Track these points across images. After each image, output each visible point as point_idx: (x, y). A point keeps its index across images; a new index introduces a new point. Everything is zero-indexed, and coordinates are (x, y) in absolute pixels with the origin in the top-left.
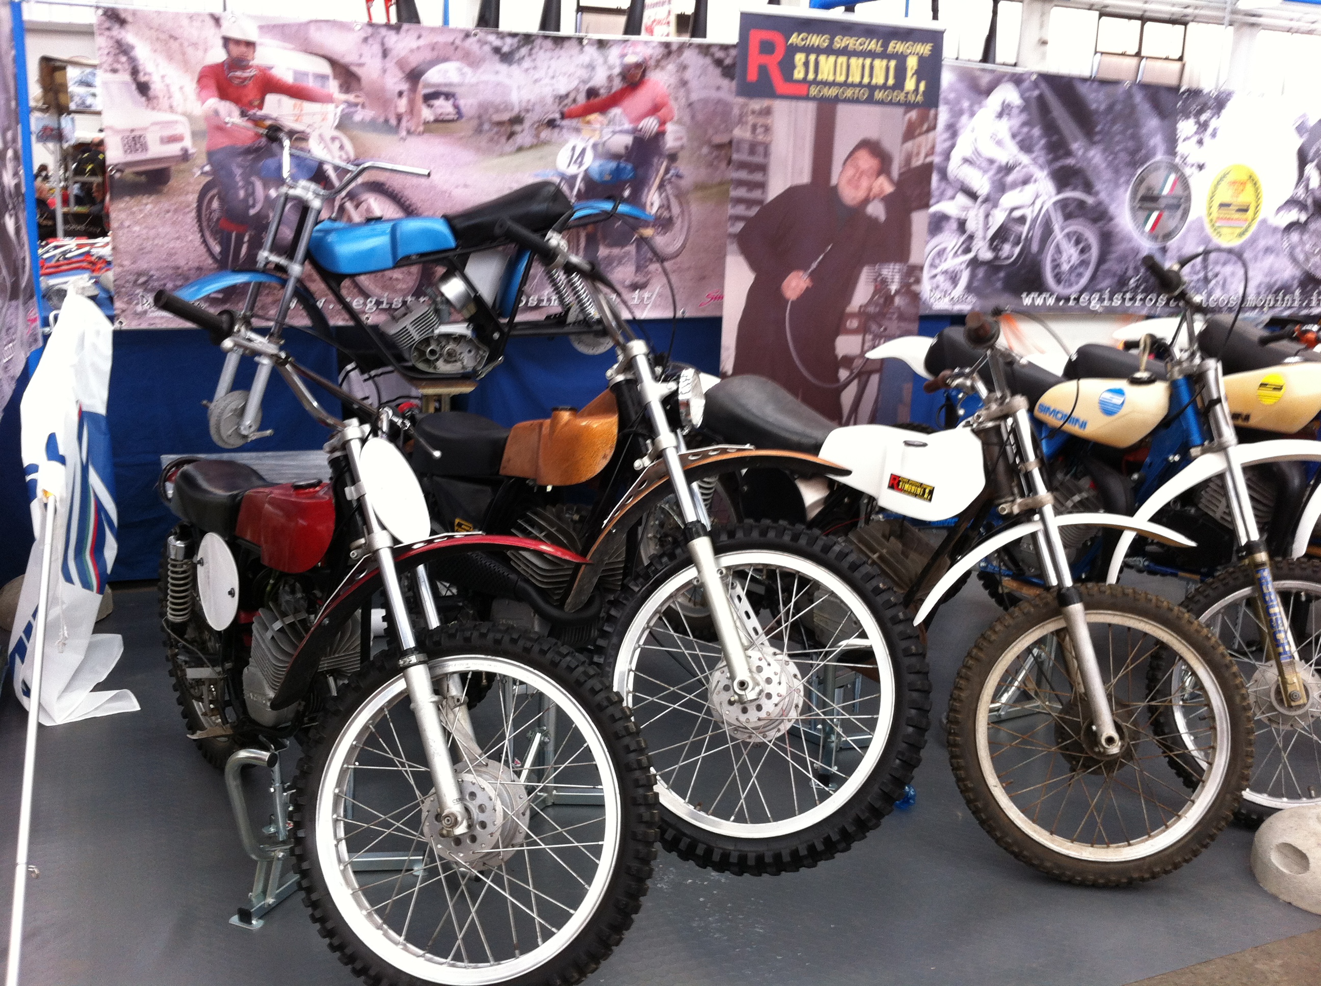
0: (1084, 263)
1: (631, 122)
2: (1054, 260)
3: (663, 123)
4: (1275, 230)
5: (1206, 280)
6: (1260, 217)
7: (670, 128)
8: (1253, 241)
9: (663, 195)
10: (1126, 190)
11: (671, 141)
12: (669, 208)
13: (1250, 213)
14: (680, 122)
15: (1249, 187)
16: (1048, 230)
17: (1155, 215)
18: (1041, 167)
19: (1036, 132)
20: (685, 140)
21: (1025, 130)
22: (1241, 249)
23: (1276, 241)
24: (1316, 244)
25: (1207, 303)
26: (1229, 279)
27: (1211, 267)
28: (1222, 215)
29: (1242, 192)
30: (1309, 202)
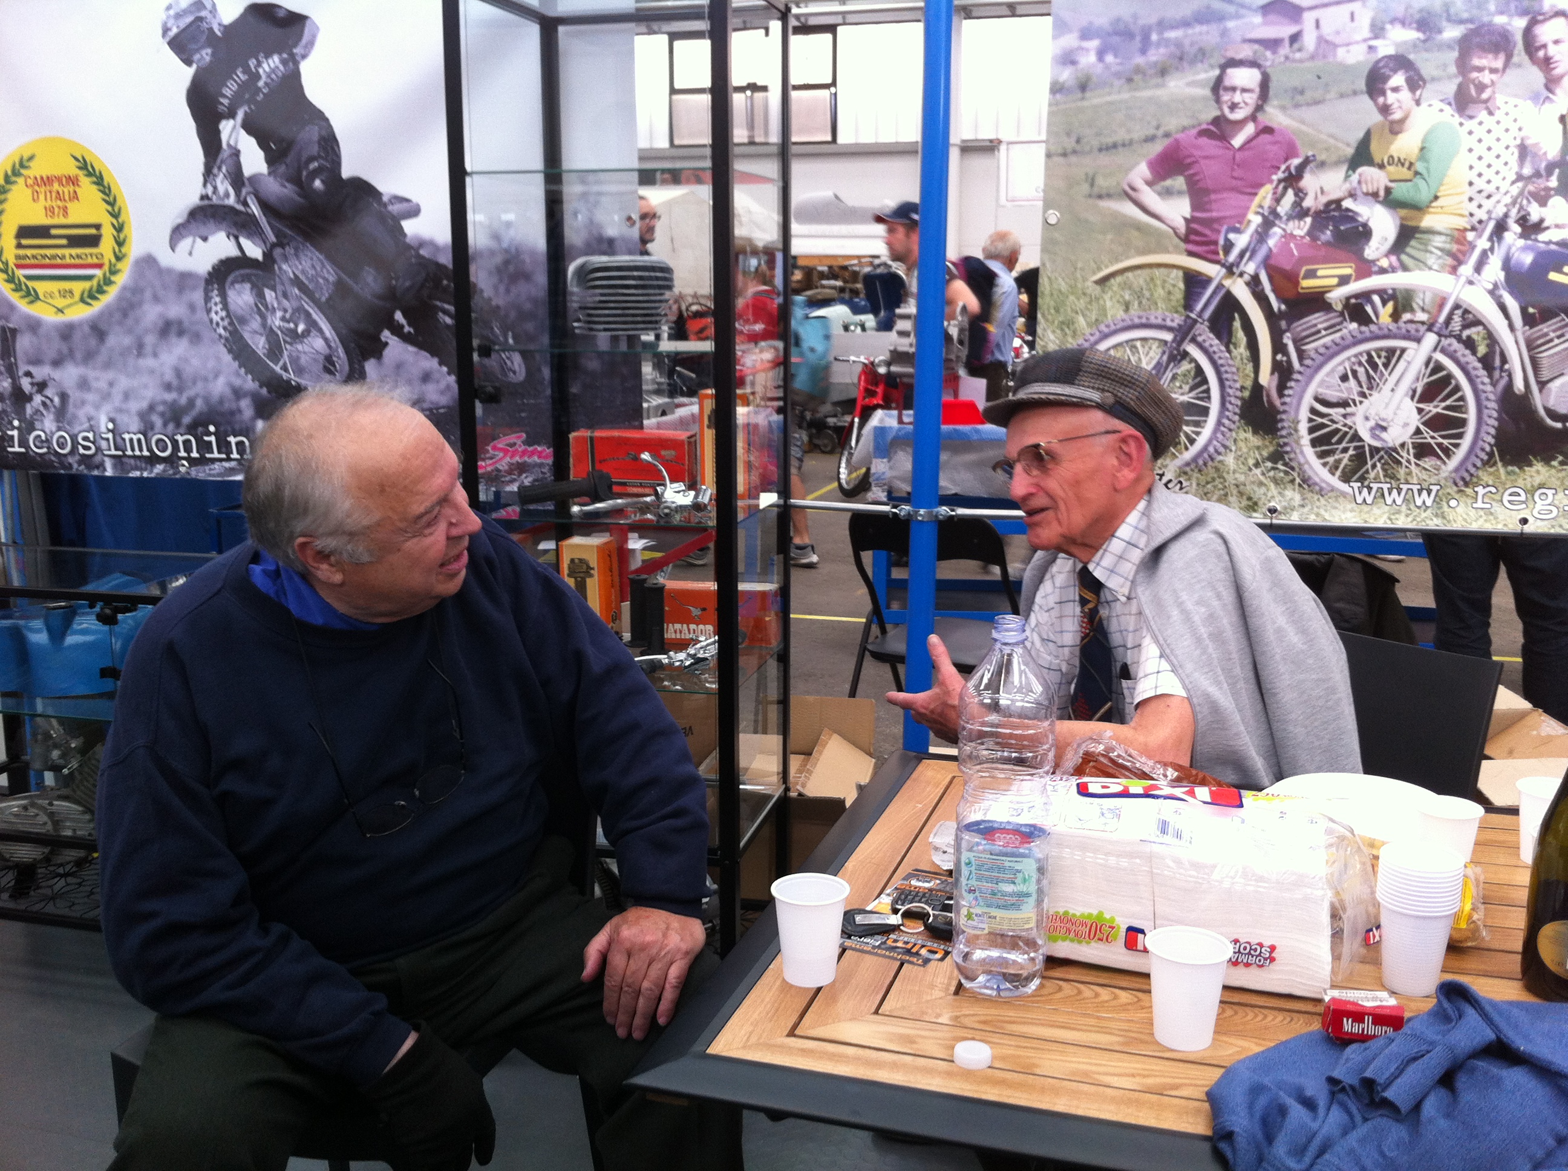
4: (184, 280)
5: (20, 398)
6: (135, 249)
8: (127, 308)
13: (107, 246)
15: (87, 189)
22: (98, 329)
23: (192, 307)
24: (299, 310)
25: (23, 443)
26: (74, 395)
27: (23, 368)
28: (22, 252)
29: (75, 197)
30: (255, 209)
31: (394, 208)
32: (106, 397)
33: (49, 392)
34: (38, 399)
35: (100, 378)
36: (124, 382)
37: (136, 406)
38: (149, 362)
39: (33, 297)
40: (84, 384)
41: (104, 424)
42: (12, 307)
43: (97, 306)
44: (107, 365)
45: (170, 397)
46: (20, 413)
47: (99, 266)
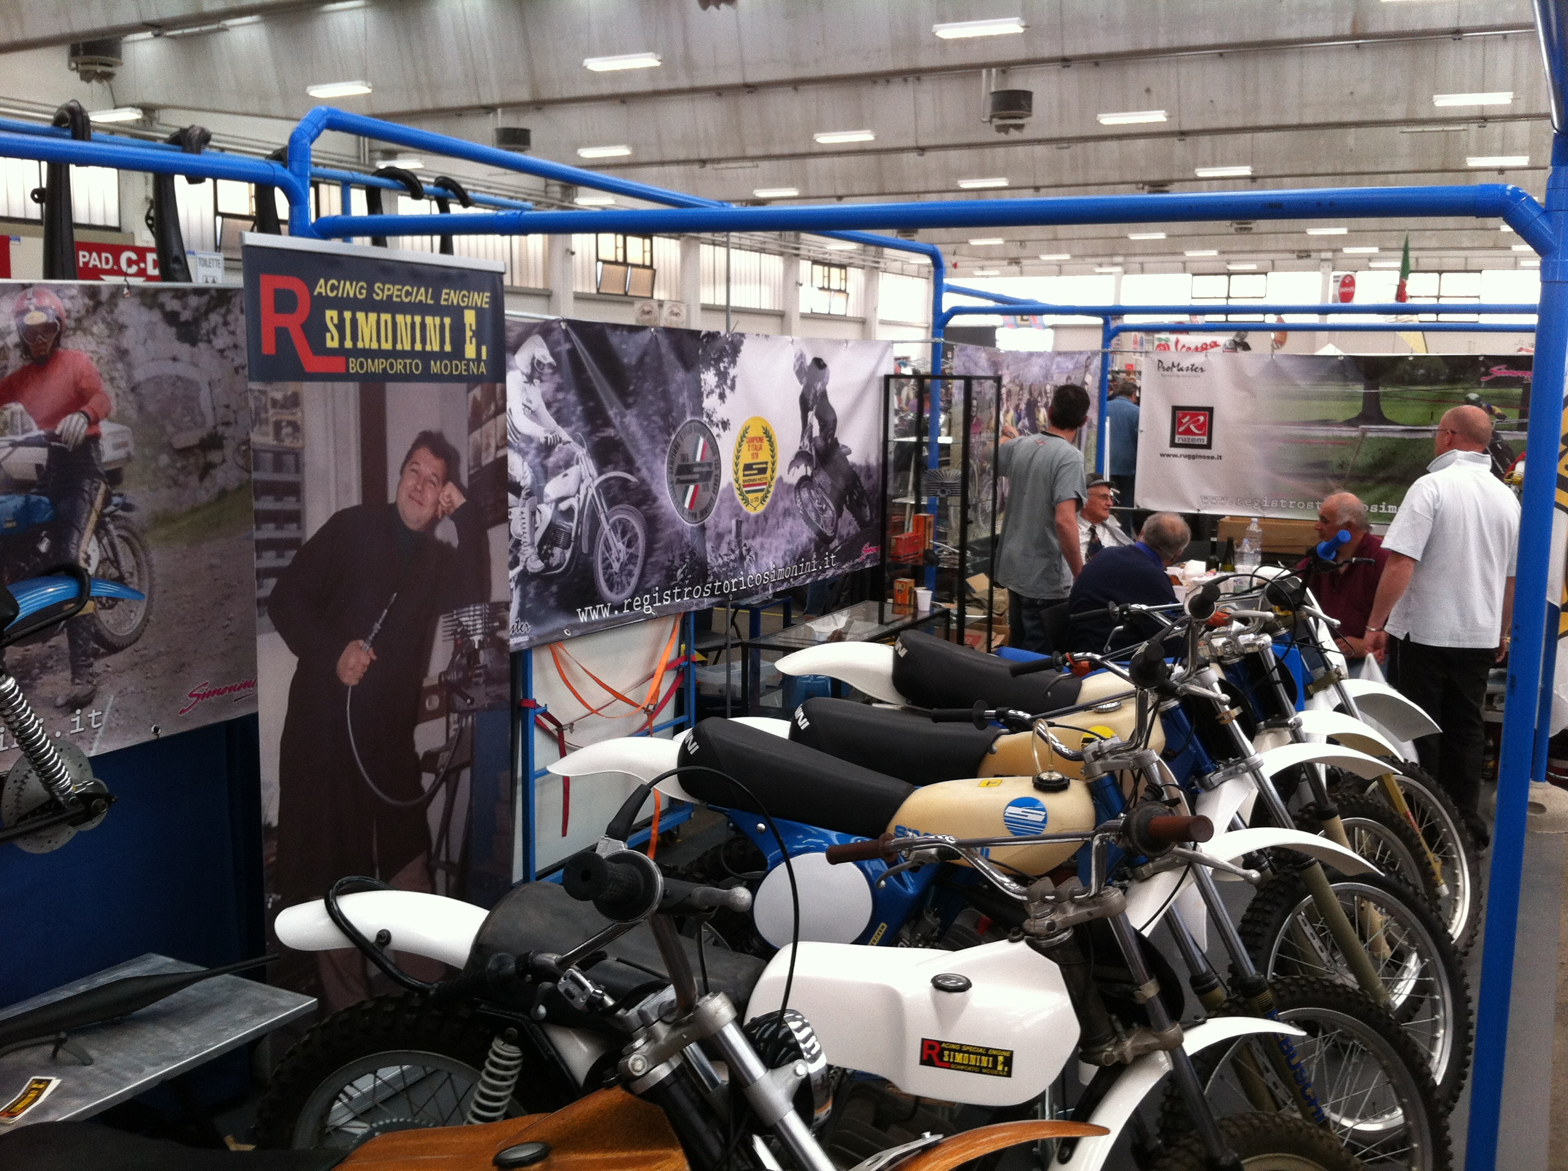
0: (632, 558)
1: (41, 424)
2: (605, 560)
3: (93, 422)
4: (790, 488)
5: (742, 558)
6: (777, 475)
7: (105, 428)
8: (773, 504)
9: (105, 541)
10: (663, 463)
11: (109, 452)
12: (116, 562)
13: (769, 471)
14: (121, 419)
15: (766, 444)
16: (595, 524)
17: (692, 488)
18: (581, 444)
19: (572, 397)
20: (131, 448)
21: (560, 396)
22: (765, 516)
23: (791, 501)
24: (822, 498)
25: (746, 585)
26: (760, 553)
27: (744, 541)
28: (747, 478)
29: (761, 448)
30: (814, 453)
31: (844, 450)
32: (770, 551)
33: (752, 553)
34: (748, 557)
35: (767, 542)
36: (775, 543)
37: (781, 554)
38: (781, 531)
39: (747, 502)
40: (762, 546)
41: (772, 566)
42: (741, 509)
43: (766, 504)
44: (769, 536)
45: (790, 547)
46: (743, 567)
47: (765, 484)
